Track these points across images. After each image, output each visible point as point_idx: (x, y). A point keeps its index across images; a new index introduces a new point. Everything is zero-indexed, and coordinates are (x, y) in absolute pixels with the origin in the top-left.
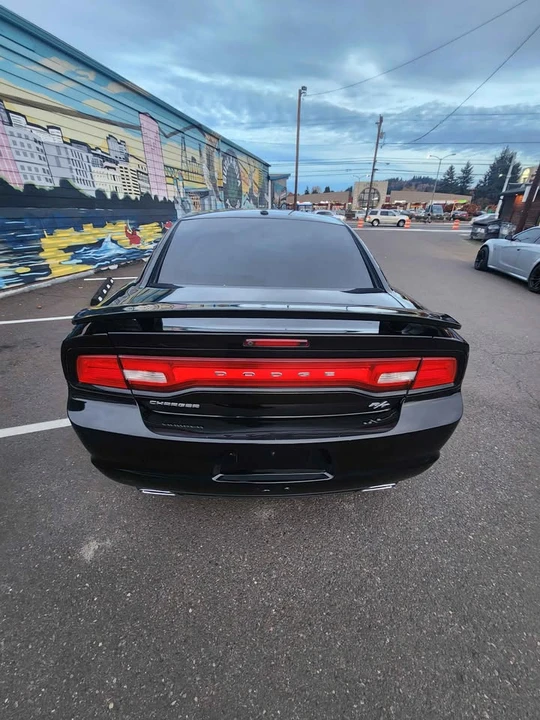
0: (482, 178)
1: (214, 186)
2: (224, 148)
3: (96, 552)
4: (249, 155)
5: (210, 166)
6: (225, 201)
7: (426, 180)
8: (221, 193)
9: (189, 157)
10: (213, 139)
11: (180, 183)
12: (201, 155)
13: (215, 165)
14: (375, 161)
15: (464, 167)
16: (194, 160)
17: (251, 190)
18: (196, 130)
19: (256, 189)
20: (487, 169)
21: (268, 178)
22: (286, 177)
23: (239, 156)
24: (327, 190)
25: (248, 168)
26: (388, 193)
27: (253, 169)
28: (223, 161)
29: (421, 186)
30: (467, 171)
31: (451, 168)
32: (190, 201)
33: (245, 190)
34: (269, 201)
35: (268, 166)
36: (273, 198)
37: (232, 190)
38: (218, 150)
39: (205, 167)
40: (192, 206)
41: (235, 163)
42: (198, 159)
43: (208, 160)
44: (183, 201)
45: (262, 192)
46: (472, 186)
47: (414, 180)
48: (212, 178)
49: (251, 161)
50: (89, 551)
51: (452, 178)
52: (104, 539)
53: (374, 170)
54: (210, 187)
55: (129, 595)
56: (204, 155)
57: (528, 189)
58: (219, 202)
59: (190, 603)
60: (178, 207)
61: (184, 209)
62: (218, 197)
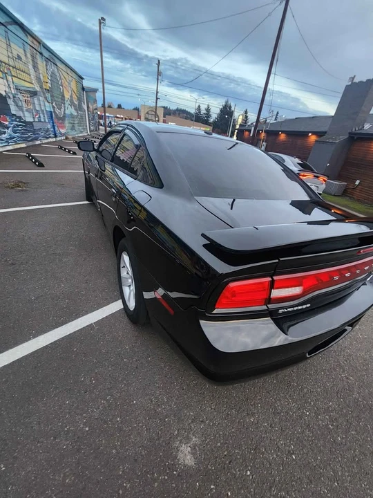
0: (216, 116)
1: (41, 87)
2: (46, 54)
3: (193, 453)
4: (67, 65)
5: (35, 67)
6: (52, 103)
7: (184, 112)
8: (48, 95)
9: (15, 53)
10: (35, 42)
11: (9, 78)
12: (25, 53)
13: (40, 67)
14: (157, 92)
15: (206, 107)
16: (19, 58)
17: (71, 96)
18: (17, 27)
19: (74, 96)
20: (218, 111)
21: (83, 89)
22: (95, 91)
23: (59, 64)
24: (119, 106)
25: (67, 77)
26: (164, 117)
27: (71, 79)
28: (46, 65)
29: (181, 115)
30: (208, 110)
31: (199, 106)
32: (21, 98)
33: (67, 96)
34: (86, 108)
35: (82, 79)
36: (88, 107)
37: (56, 93)
38: (41, 54)
39: (31, 67)
40: (24, 103)
41: (56, 70)
42: (23, 57)
43: (33, 61)
44: (14, 97)
45: (80, 99)
46: (211, 120)
47: (177, 110)
48: (38, 79)
49: (69, 71)
50: (186, 456)
51: (200, 113)
52: (188, 438)
53: (157, 99)
54: (38, 89)
55: (249, 473)
56: (29, 56)
57: (253, 129)
58: (47, 103)
59: (289, 452)
60: (10, 102)
61: (17, 106)
62: (46, 98)
